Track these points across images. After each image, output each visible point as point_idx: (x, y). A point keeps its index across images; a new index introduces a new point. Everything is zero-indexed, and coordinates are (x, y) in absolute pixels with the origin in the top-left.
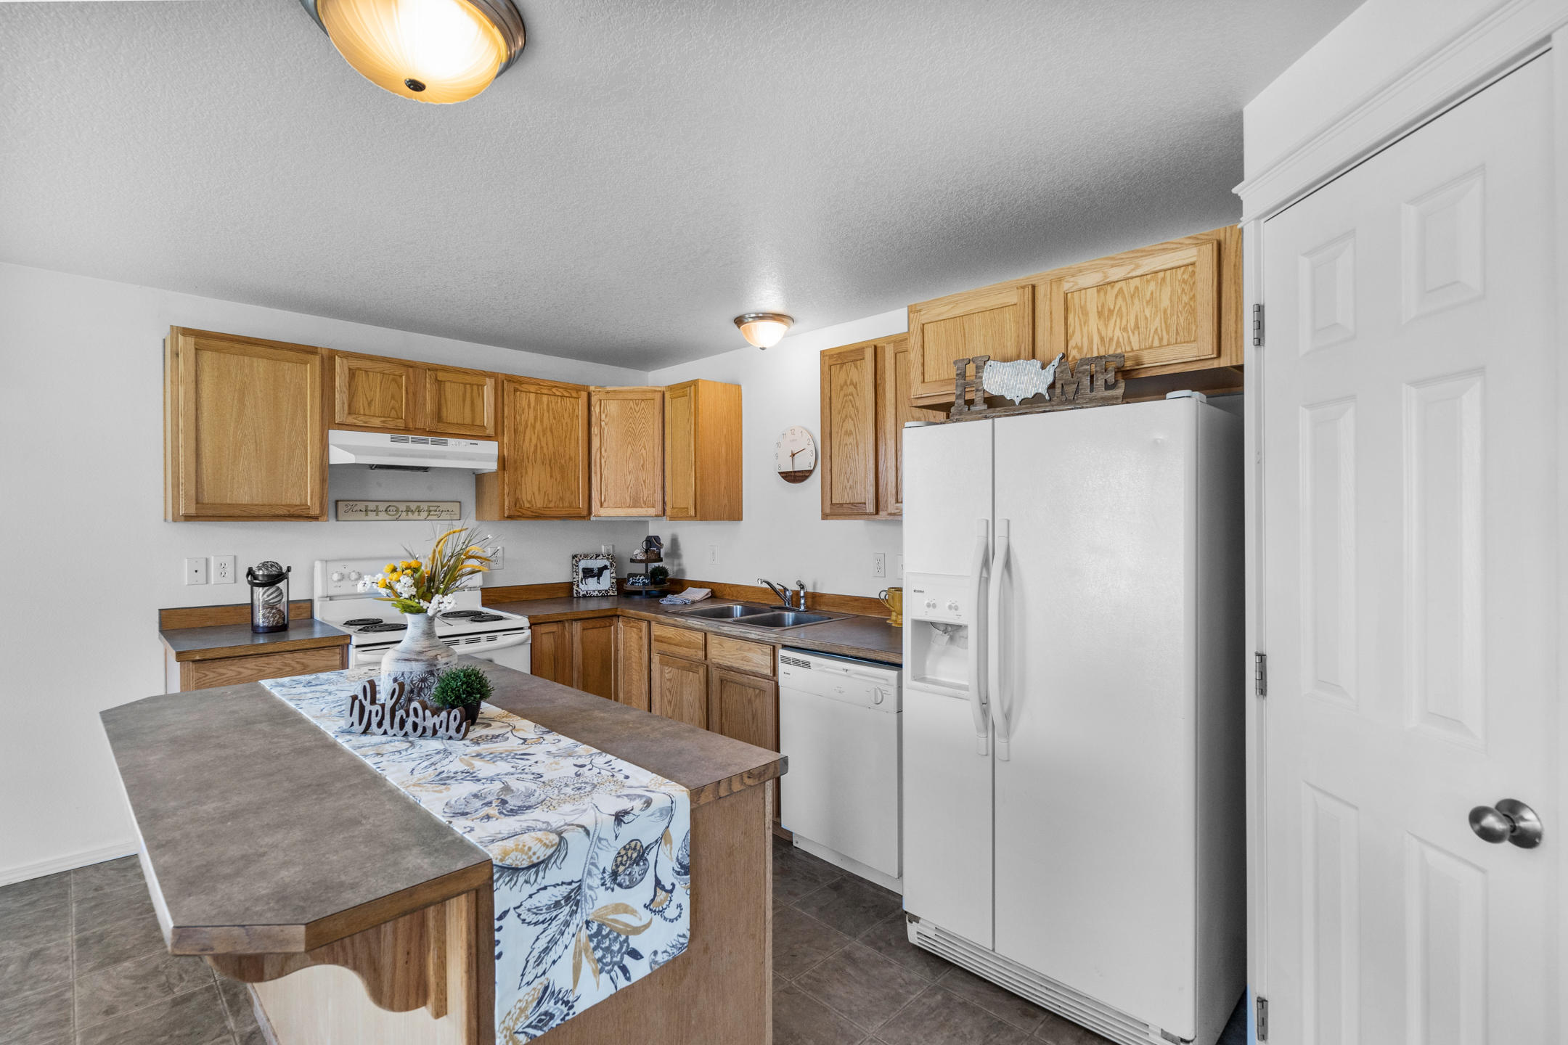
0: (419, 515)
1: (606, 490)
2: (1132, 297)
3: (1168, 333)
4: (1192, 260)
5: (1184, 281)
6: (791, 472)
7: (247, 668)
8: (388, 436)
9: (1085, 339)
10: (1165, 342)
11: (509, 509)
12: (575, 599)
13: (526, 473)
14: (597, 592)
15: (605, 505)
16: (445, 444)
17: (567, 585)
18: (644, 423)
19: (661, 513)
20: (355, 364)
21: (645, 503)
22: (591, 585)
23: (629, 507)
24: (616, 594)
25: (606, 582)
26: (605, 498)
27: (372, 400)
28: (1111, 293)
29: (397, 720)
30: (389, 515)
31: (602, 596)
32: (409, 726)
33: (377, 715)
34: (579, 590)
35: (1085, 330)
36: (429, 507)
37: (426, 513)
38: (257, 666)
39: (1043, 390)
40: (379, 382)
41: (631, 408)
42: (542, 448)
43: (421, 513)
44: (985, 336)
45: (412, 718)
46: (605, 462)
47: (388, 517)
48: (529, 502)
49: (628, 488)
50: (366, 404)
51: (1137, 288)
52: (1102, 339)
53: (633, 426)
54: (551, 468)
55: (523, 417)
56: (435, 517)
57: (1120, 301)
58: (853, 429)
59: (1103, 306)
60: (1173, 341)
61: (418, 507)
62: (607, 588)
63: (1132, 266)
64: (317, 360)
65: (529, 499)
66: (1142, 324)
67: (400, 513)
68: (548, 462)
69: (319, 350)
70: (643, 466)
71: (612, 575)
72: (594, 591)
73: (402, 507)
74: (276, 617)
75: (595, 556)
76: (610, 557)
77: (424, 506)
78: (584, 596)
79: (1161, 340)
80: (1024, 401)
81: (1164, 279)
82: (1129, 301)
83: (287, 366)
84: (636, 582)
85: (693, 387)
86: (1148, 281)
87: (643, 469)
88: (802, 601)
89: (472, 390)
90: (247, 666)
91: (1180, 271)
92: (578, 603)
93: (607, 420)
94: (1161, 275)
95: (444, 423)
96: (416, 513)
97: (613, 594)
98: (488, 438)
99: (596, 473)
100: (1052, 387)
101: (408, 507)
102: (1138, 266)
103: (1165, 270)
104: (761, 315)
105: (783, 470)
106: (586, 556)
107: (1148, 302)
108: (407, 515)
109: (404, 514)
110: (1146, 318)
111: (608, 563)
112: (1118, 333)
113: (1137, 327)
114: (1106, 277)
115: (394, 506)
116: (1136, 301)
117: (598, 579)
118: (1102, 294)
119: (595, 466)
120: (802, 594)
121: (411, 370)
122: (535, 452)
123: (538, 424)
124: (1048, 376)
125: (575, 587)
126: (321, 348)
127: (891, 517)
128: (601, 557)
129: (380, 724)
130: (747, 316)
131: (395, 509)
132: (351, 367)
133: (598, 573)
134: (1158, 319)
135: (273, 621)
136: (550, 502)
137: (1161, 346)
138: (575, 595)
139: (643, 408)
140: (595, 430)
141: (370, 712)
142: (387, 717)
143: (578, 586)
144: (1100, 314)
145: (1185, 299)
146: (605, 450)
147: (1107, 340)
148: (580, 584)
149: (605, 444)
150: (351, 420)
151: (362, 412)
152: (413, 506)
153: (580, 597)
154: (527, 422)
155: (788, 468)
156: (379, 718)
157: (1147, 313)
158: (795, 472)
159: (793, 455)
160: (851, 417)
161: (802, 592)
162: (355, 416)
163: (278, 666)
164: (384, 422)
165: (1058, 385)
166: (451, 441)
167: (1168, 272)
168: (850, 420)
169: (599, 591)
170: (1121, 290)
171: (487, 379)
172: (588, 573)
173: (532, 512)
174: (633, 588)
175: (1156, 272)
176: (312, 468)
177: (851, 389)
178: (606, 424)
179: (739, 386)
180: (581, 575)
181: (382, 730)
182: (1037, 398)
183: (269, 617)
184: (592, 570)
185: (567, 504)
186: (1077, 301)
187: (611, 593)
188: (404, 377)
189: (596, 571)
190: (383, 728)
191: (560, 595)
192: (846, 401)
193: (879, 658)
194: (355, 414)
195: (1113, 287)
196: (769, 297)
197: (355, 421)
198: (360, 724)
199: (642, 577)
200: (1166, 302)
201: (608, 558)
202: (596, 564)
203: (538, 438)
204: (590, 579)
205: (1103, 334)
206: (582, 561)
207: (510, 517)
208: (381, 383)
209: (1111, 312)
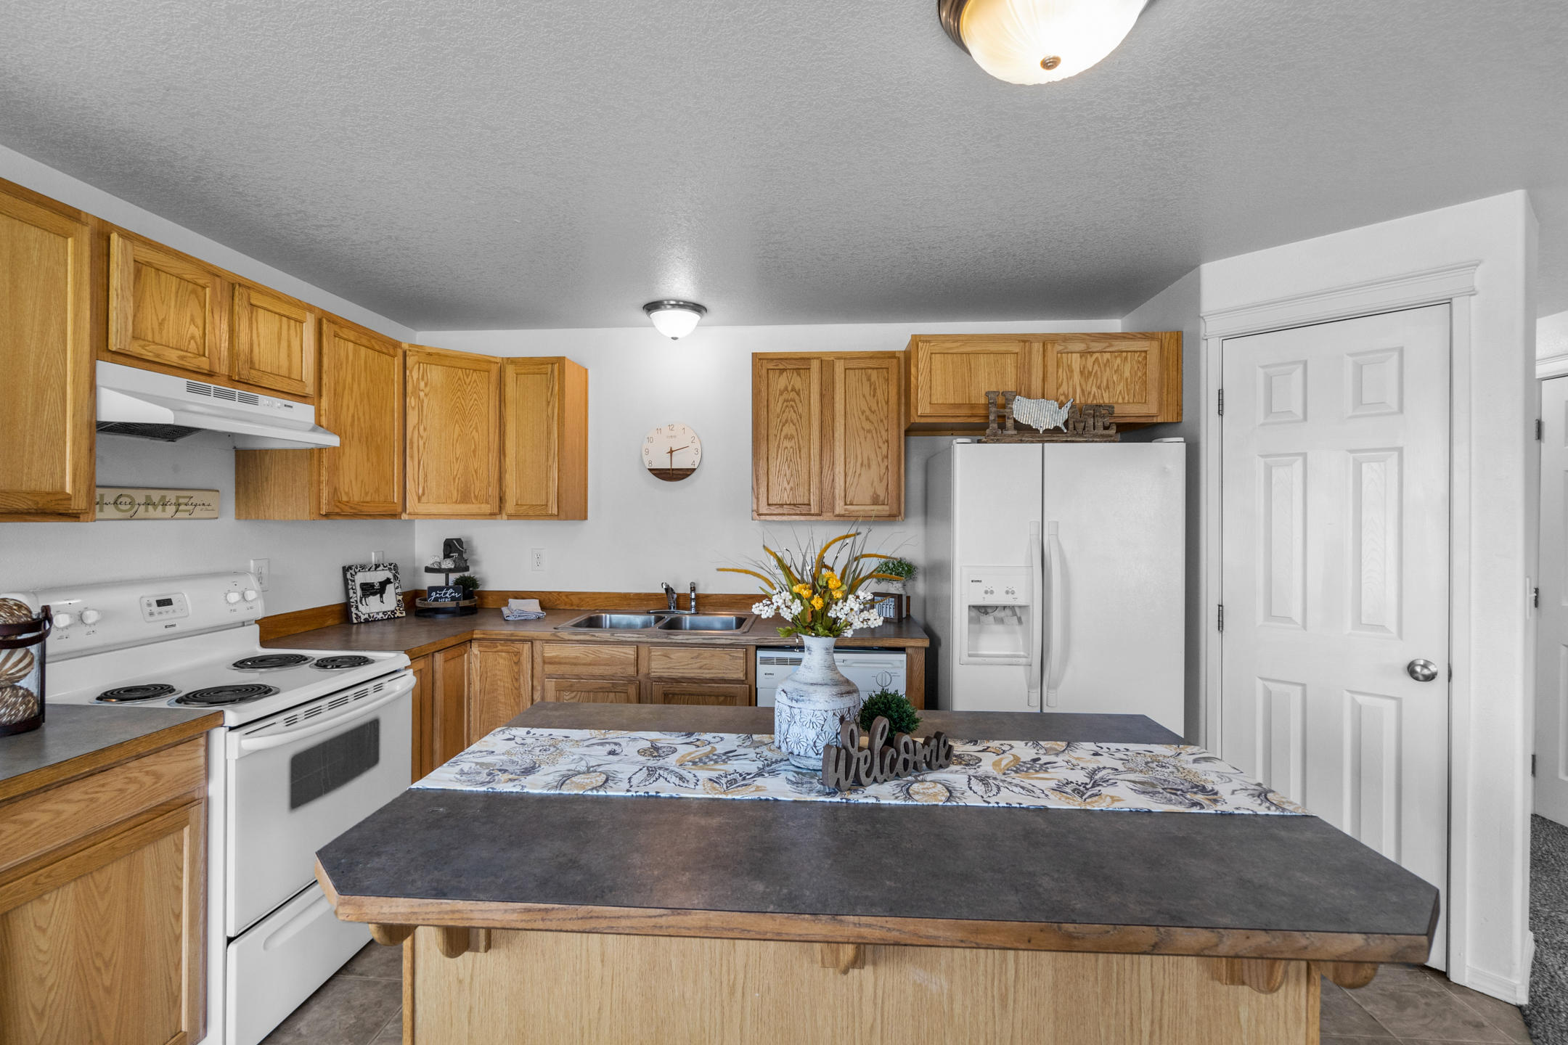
0: (164, 510)
1: (425, 481)
2: (1105, 365)
3: (1128, 395)
4: (1146, 349)
5: (1139, 362)
6: (669, 469)
7: (69, 801)
8: (184, 381)
9: (1071, 389)
10: (1126, 401)
11: (329, 503)
12: (355, 626)
13: (343, 453)
14: (381, 615)
15: (424, 499)
16: (254, 401)
17: (339, 608)
18: (475, 400)
19: (496, 510)
20: (146, 254)
21: (476, 497)
22: (373, 607)
23: (456, 502)
24: (404, 614)
25: (390, 601)
26: (424, 490)
27: (164, 320)
28: (1091, 360)
29: (887, 761)
30: (119, 510)
31: (388, 618)
32: (900, 765)
33: (865, 762)
34: (360, 614)
35: (1071, 383)
36: (178, 498)
37: (173, 508)
38: (87, 793)
39: (1060, 425)
40: (174, 289)
41: (459, 379)
42: (359, 419)
43: (168, 508)
44: (989, 374)
45: (903, 756)
46: (424, 444)
47: (120, 515)
48: (347, 494)
49: (454, 479)
50: (156, 327)
51: (1108, 360)
52: (1083, 391)
53: (463, 402)
54: (368, 448)
55: (341, 373)
56: (186, 515)
57: (1096, 367)
58: (795, 434)
59: (1084, 368)
60: (1131, 401)
61: (163, 497)
62: (393, 608)
63: (1107, 344)
64: (85, 235)
65: (347, 490)
66: (1111, 385)
67: (137, 506)
68: (365, 439)
69: (83, 215)
70: (474, 451)
71: (397, 591)
72: (378, 613)
73: (140, 497)
74: (29, 701)
75: (374, 567)
76: (392, 567)
77: (172, 496)
78: (367, 621)
79: (1123, 399)
80: (1046, 431)
81: (1126, 358)
82: (1103, 369)
83: (33, 233)
84: (441, 598)
85: (556, 366)
86: (1116, 357)
87: (475, 456)
88: (693, 603)
89: (289, 326)
90: (70, 797)
91: (1137, 355)
92: (358, 633)
93: (427, 390)
94: (1124, 354)
95: (255, 369)
96: (160, 508)
97: (400, 615)
98: (303, 398)
99: (412, 457)
100: (1066, 423)
101: (148, 497)
102: (1111, 346)
103: (1127, 352)
104: (682, 303)
105: (654, 466)
106: (363, 567)
107: (1115, 372)
108: (147, 510)
109: (142, 508)
110: (1114, 383)
111: (391, 576)
112: (1094, 389)
113: (1108, 387)
114: (1088, 348)
115: (128, 496)
116: (1108, 369)
117: (381, 597)
118: (1084, 358)
119: (412, 448)
120: (693, 596)
121: (218, 280)
122: (352, 425)
123: (356, 386)
124: (1064, 414)
125: (353, 610)
126: (87, 214)
127: (837, 518)
128: (381, 567)
129: (868, 774)
130: (666, 302)
131: (128, 500)
132: (139, 259)
133: (380, 589)
134: (1122, 384)
135: (25, 711)
136: (366, 494)
137: (1124, 403)
138: (355, 621)
139: (475, 381)
140: (411, 401)
141: (858, 759)
142: (877, 761)
143: (357, 608)
144: (1082, 373)
145: (1139, 374)
146: (425, 429)
147: (1086, 394)
148: (360, 605)
149: (424, 421)
150: (135, 348)
151: (150, 338)
152: (156, 496)
153: (361, 622)
154: (345, 381)
155: (665, 464)
156: (868, 765)
157: (1115, 378)
158: (673, 470)
159: (671, 452)
160: (792, 421)
161: (693, 594)
162: (142, 343)
163: (119, 787)
164: (182, 358)
165: (1071, 422)
166: (264, 399)
167: (1129, 354)
168: (791, 425)
169: (384, 613)
170: (1097, 359)
171: (308, 313)
172: (368, 589)
173: (351, 508)
174: (435, 605)
175: (1122, 352)
176: (75, 426)
177: (793, 395)
178: (426, 395)
179: (586, 370)
180: (359, 592)
181: (871, 779)
182: (1057, 430)
183: (15, 703)
184: (372, 585)
185: (382, 499)
186: (1065, 360)
187: (398, 614)
188: (208, 290)
189: (377, 586)
190: (873, 776)
191: (330, 622)
192: (787, 406)
193: (887, 645)
194: (144, 340)
195: (1091, 356)
196: (680, 284)
197: (143, 352)
198: (846, 779)
199: (451, 590)
200: (1127, 374)
201: (390, 569)
202: (376, 577)
203: (356, 406)
204: (371, 598)
205: (1084, 387)
206: (359, 574)
207: (327, 516)
208: (177, 292)
209: (1090, 373)
